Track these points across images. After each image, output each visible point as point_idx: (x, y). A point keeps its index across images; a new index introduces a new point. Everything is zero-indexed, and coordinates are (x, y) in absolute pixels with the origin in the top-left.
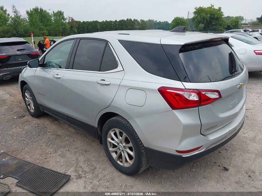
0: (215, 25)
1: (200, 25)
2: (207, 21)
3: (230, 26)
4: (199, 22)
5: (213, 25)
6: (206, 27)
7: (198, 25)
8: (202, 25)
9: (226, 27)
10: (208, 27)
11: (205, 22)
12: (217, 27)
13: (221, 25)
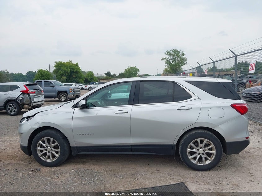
0: (76, 78)
1: (63, 77)
2: (68, 74)
3: (87, 79)
4: (62, 75)
5: (74, 77)
6: (68, 79)
7: (61, 77)
8: (64, 78)
9: (85, 80)
10: (70, 79)
11: (67, 74)
12: (78, 80)
13: (80, 78)
